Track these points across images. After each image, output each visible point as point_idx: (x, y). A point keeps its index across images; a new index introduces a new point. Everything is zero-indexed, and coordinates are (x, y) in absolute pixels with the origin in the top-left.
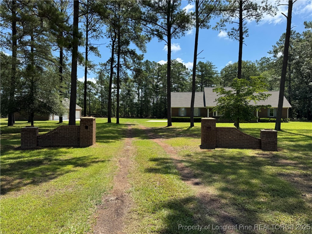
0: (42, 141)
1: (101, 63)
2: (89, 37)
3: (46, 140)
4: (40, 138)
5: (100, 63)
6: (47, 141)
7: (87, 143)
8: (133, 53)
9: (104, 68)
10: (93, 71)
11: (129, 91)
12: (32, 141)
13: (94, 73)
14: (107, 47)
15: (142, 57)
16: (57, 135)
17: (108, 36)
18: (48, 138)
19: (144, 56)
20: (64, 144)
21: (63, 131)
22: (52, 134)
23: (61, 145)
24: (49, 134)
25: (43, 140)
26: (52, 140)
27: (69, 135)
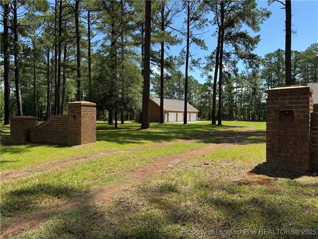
0: (34, 136)
1: (207, 56)
2: (190, 28)
3: (38, 134)
4: (32, 132)
5: (205, 56)
6: (39, 136)
7: (76, 140)
8: (243, 35)
9: (210, 62)
10: (197, 67)
11: (254, 89)
12: (21, 134)
13: (199, 68)
14: (213, 35)
15: (258, 38)
16: (50, 128)
17: (213, 23)
18: (41, 132)
19: (260, 38)
20: (56, 140)
21: (55, 122)
22: (45, 126)
23: (53, 142)
24: (41, 127)
25: (35, 134)
26: (45, 134)
27: (61, 129)
